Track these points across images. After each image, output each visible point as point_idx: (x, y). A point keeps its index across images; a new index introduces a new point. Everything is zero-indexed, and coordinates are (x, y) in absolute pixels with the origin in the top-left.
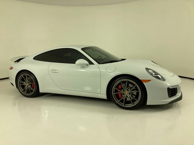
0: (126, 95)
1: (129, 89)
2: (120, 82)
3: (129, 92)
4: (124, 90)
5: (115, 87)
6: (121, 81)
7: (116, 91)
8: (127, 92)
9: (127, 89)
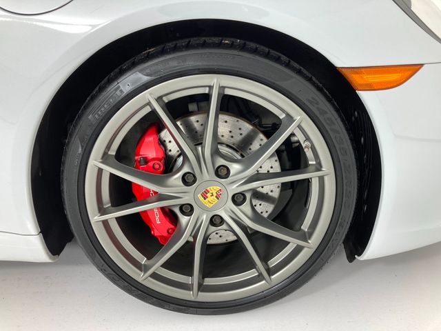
0: (205, 218)
1: (235, 168)
2: (153, 113)
3: (235, 189)
4: (188, 180)
5: (105, 158)
6: (159, 99)
7: (123, 193)
8: (214, 189)
9: (221, 162)
